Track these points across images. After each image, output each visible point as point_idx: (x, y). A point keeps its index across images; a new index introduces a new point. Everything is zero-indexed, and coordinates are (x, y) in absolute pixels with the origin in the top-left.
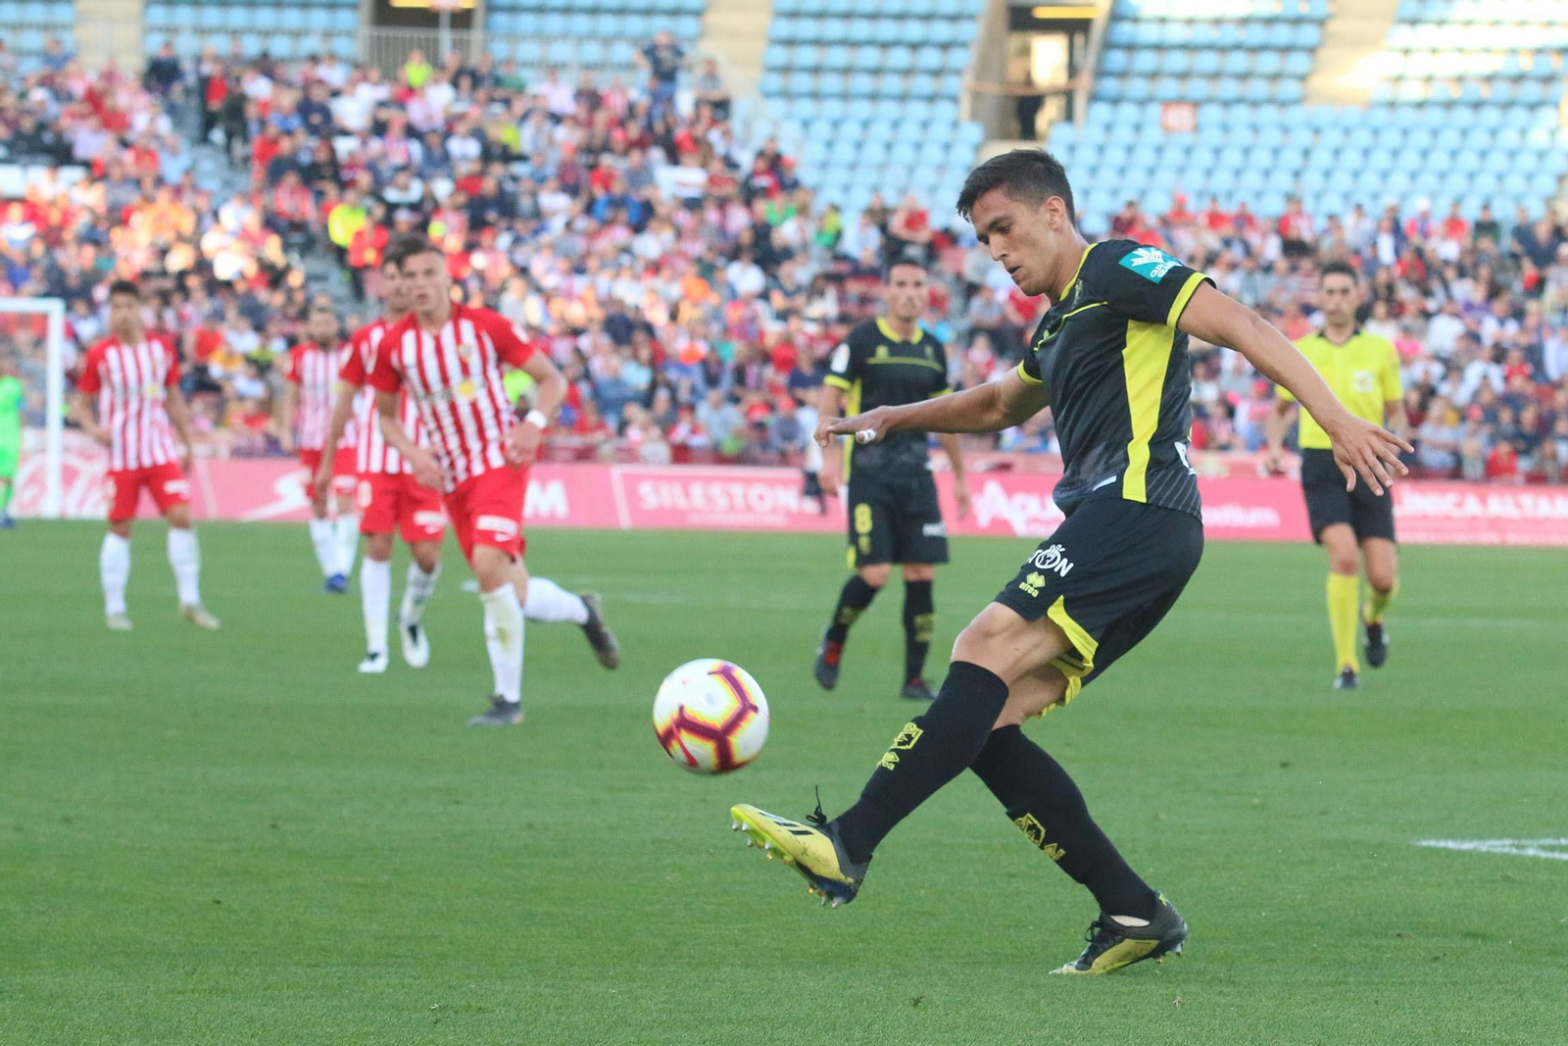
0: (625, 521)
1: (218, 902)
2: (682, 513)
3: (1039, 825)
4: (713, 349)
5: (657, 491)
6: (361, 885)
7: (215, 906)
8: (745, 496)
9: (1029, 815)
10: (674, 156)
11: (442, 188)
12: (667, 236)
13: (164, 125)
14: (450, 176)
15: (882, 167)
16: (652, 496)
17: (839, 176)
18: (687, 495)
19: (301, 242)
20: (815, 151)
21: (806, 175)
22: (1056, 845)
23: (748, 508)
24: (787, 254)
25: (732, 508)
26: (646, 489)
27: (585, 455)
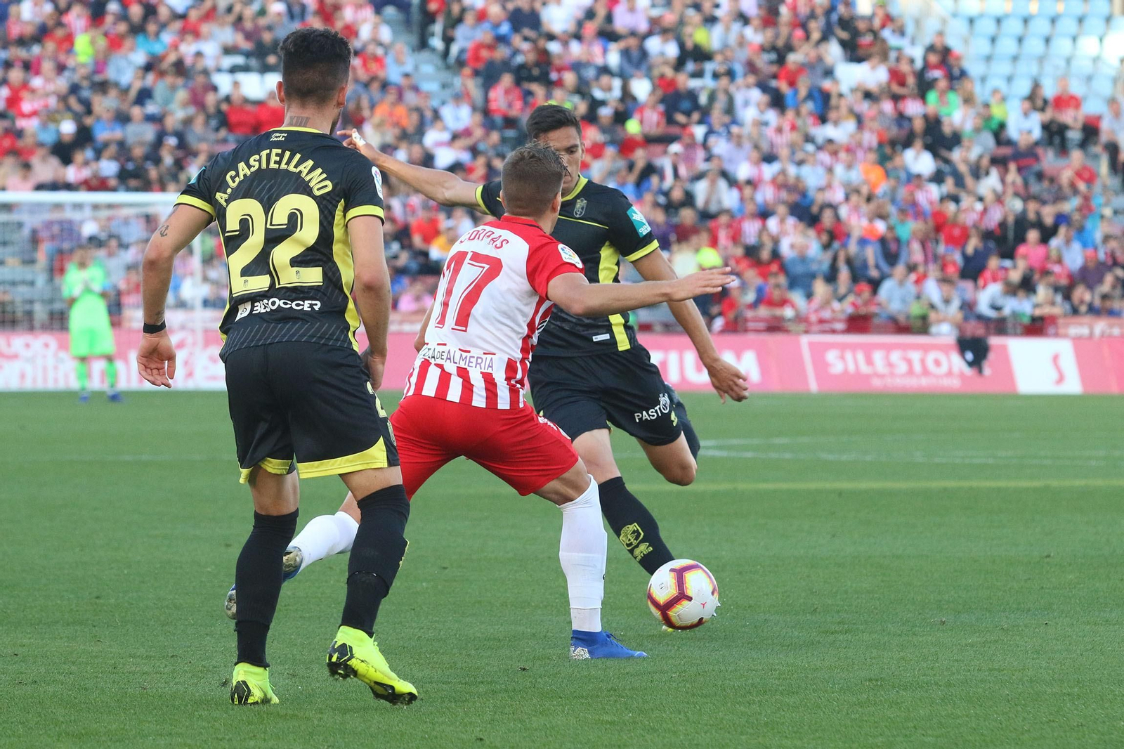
0: (813, 386)
1: (481, 739)
2: (867, 377)
3: (640, 531)
4: (891, 228)
5: (842, 358)
6: (608, 722)
7: (479, 743)
8: (923, 362)
9: (635, 524)
10: (854, 53)
11: (642, 88)
12: (850, 126)
13: (386, 34)
14: (649, 75)
15: (1041, 60)
16: (836, 363)
17: (1003, 68)
18: (869, 361)
19: (513, 136)
20: (981, 46)
21: (974, 68)
22: (648, 544)
23: (926, 372)
24: (955, 140)
25: (911, 372)
26: (831, 356)
27: (775, 326)
